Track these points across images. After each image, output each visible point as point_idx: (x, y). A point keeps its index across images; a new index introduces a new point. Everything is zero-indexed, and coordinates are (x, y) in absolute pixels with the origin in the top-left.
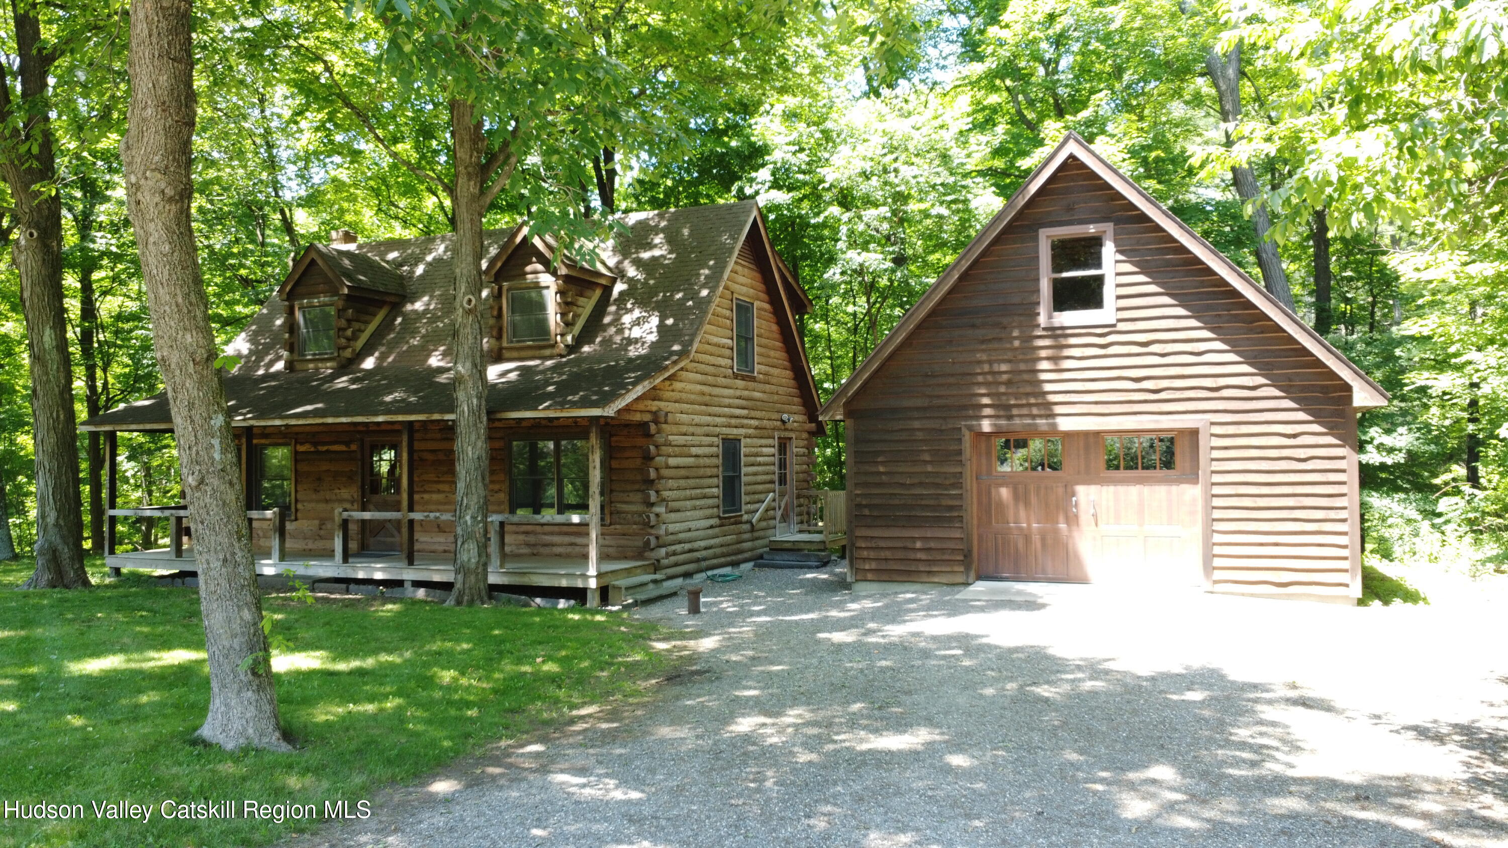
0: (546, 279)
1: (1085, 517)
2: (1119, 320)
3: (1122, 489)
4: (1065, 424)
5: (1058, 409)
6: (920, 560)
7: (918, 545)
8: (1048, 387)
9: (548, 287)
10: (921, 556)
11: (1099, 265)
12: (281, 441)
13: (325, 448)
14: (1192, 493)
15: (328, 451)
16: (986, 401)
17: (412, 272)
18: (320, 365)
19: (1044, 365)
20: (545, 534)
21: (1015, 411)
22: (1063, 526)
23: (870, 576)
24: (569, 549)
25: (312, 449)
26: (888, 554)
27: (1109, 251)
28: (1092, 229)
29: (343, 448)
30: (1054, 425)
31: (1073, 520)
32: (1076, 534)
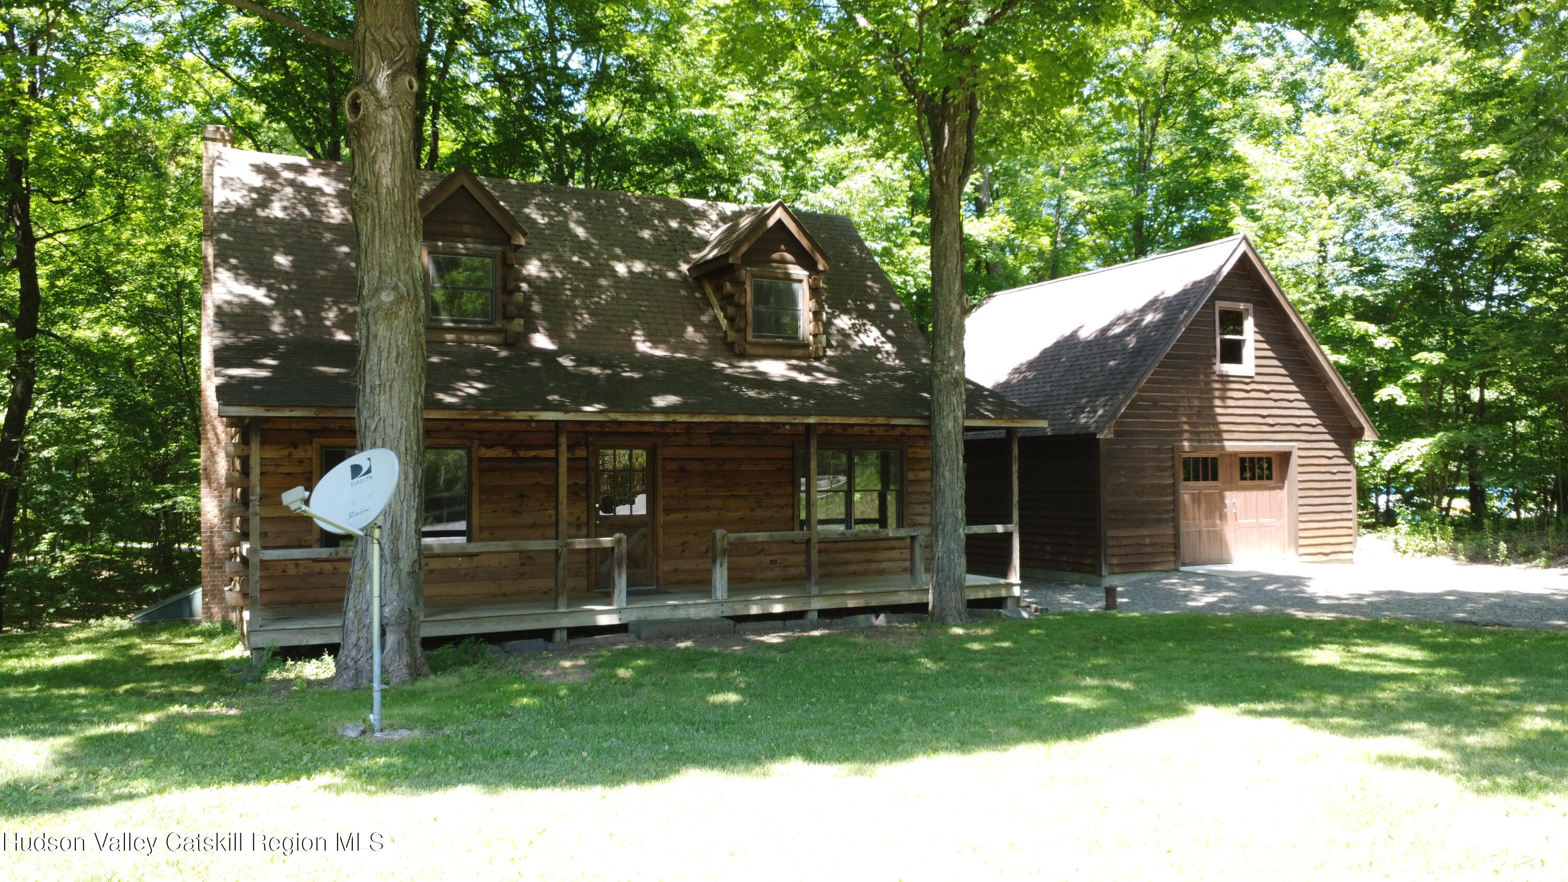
0: (797, 271)
1: (1230, 516)
2: (1257, 374)
3: (1248, 494)
4: (1230, 446)
5: (1225, 436)
6: (1146, 554)
7: (1147, 541)
8: (1220, 419)
9: (800, 281)
10: (1149, 550)
11: (1240, 333)
12: (452, 442)
13: (532, 453)
14: (1281, 497)
15: (536, 458)
16: (1186, 427)
19: (1217, 402)
21: (1202, 436)
22: (1218, 522)
23: (1117, 570)
25: (509, 454)
26: (1128, 550)
27: (1249, 325)
28: (1242, 306)
30: (1223, 447)
31: (1223, 517)
32: (1225, 527)
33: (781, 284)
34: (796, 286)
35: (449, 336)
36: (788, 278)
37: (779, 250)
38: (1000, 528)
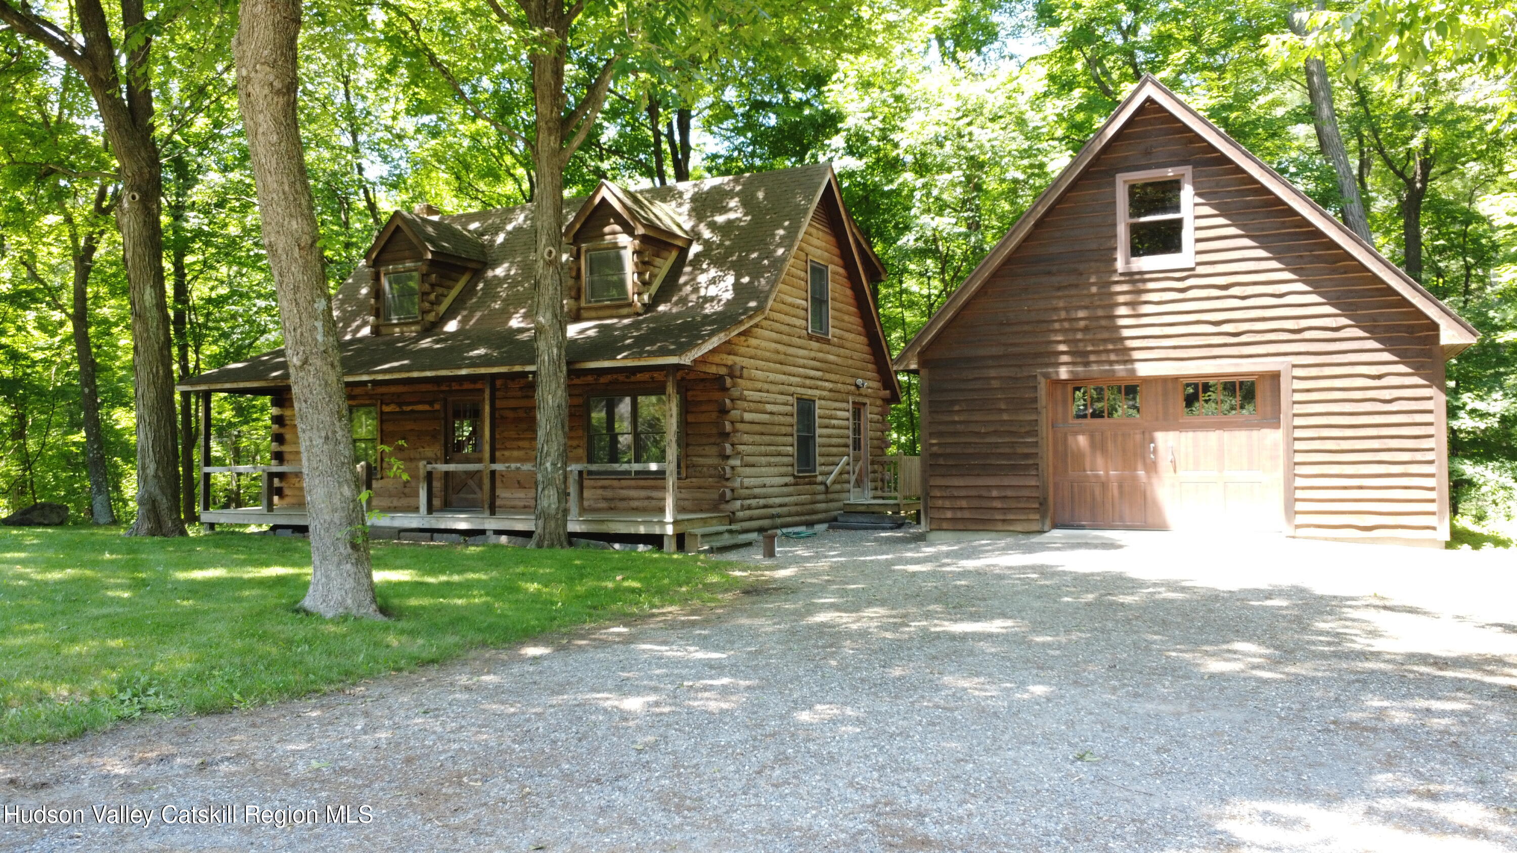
0: (624, 239)
1: (1164, 463)
2: (1198, 264)
3: (1201, 435)
4: (1144, 370)
5: (1136, 355)
6: (995, 509)
7: (995, 493)
8: (1126, 333)
9: (625, 248)
10: (998, 504)
11: (1177, 208)
12: (367, 402)
13: (409, 408)
14: (1273, 438)
15: (412, 411)
16: (1063, 348)
17: (492, 241)
18: (405, 329)
19: (1122, 311)
20: (622, 488)
21: (1092, 358)
22: (1141, 473)
23: (945, 525)
24: (646, 503)
25: (398, 409)
26: (964, 503)
27: (1187, 195)
28: (1170, 173)
29: (427, 407)
30: (1133, 371)
31: (1152, 467)
32: (1155, 481)
33: (612, 253)
34: (623, 252)
35: (397, 330)
36: (616, 247)
37: (609, 224)
38: (653, 467)
